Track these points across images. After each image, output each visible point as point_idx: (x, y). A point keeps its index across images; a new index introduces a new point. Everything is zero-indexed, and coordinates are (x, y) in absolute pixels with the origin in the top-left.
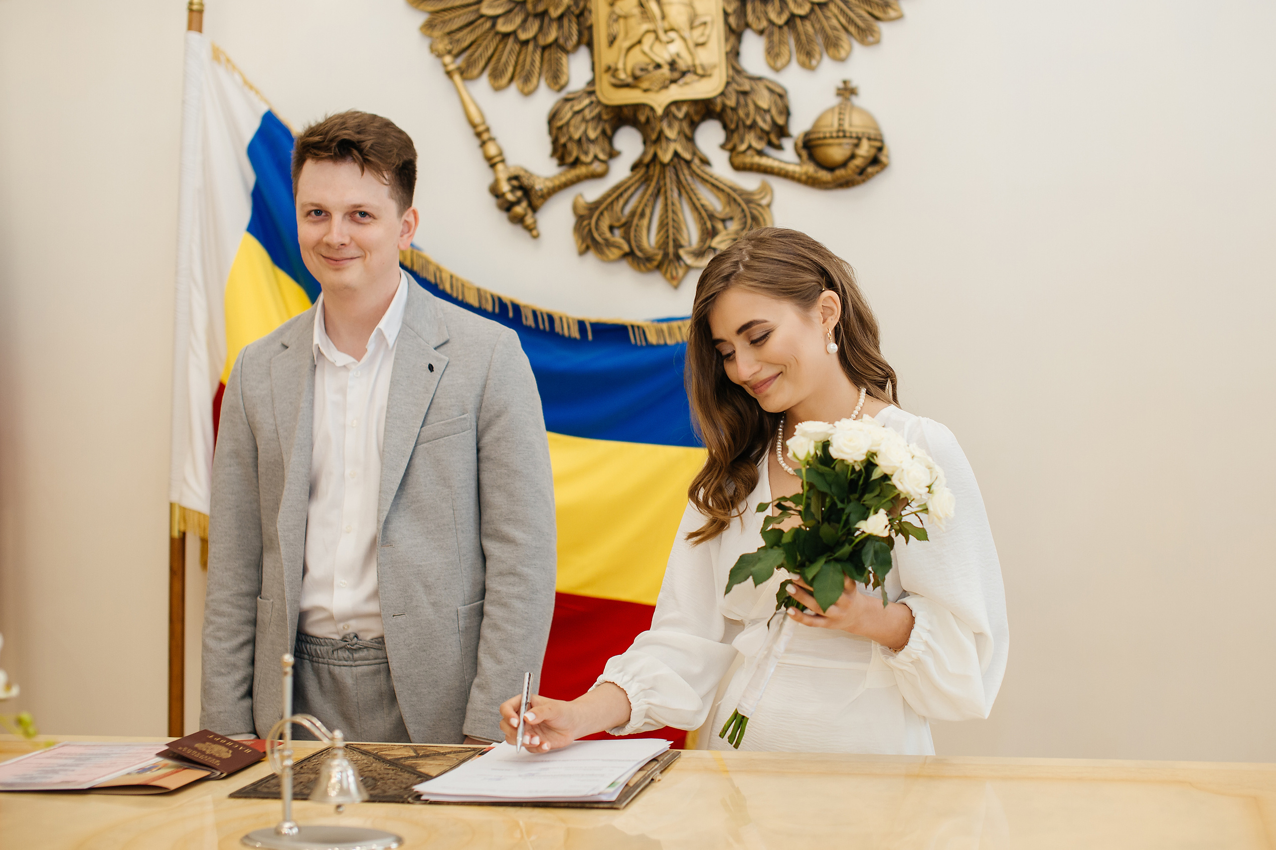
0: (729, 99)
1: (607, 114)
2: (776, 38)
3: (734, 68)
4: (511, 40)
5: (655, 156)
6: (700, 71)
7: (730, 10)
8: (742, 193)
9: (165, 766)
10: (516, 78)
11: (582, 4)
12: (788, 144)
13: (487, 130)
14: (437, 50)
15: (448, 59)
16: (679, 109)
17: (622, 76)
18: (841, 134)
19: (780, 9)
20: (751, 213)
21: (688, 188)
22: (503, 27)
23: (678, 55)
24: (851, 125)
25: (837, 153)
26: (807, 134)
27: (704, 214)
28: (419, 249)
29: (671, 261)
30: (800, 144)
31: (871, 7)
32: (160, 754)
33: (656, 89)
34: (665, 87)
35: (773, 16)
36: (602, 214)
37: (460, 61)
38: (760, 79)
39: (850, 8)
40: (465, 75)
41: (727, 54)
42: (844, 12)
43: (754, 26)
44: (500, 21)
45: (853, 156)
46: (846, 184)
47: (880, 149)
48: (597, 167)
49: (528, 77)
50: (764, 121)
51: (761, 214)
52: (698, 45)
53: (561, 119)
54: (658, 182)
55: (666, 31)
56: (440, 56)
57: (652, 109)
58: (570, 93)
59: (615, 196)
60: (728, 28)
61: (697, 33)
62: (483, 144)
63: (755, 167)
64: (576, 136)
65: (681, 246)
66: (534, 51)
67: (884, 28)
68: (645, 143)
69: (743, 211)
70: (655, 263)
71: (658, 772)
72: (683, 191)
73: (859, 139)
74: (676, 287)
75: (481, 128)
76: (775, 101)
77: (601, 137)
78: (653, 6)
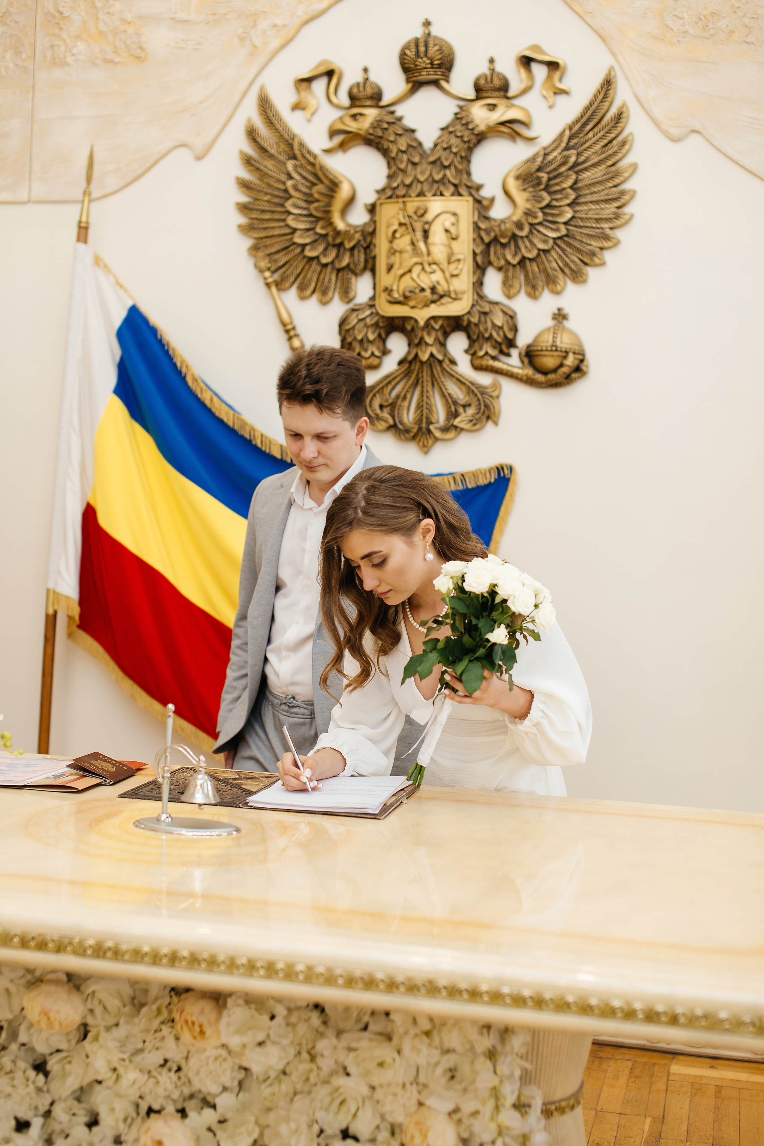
0: (474, 317)
1: (383, 322)
2: (510, 274)
3: (478, 294)
4: (315, 263)
5: (416, 355)
6: (453, 295)
7: (478, 251)
8: (478, 387)
9: (71, 774)
10: (317, 291)
11: (368, 239)
12: (514, 352)
13: (294, 328)
14: (259, 267)
15: (267, 274)
16: (436, 322)
17: (396, 295)
18: (554, 348)
19: (515, 253)
20: (484, 401)
21: (439, 380)
22: (309, 253)
23: (438, 283)
24: (561, 342)
25: (550, 362)
26: (529, 346)
27: (450, 400)
28: (239, 413)
29: (423, 433)
30: (523, 353)
31: (582, 255)
32: (68, 766)
33: (420, 306)
34: (426, 305)
35: (509, 257)
36: (374, 395)
37: (276, 276)
38: (497, 303)
39: (567, 256)
40: (279, 286)
41: (474, 284)
42: (562, 258)
43: (495, 264)
44: (308, 248)
45: (561, 365)
46: (555, 385)
47: (582, 361)
48: (374, 361)
49: (326, 291)
50: (498, 335)
51: (492, 403)
52: (453, 276)
53: (349, 324)
54: (417, 375)
55: (430, 264)
56: (261, 271)
57: (416, 321)
58: (356, 305)
59: (385, 382)
60: (476, 264)
61: (452, 267)
62: (290, 338)
63: (489, 368)
64: (359, 337)
65: (432, 423)
66: (331, 272)
67: (592, 273)
68: (409, 345)
69: (479, 400)
70: (412, 434)
71: (405, 798)
72: (435, 384)
73: (567, 352)
74: (426, 453)
75: (289, 327)
76: (507, 321)
77: (377, 339)
78: (422, 245)
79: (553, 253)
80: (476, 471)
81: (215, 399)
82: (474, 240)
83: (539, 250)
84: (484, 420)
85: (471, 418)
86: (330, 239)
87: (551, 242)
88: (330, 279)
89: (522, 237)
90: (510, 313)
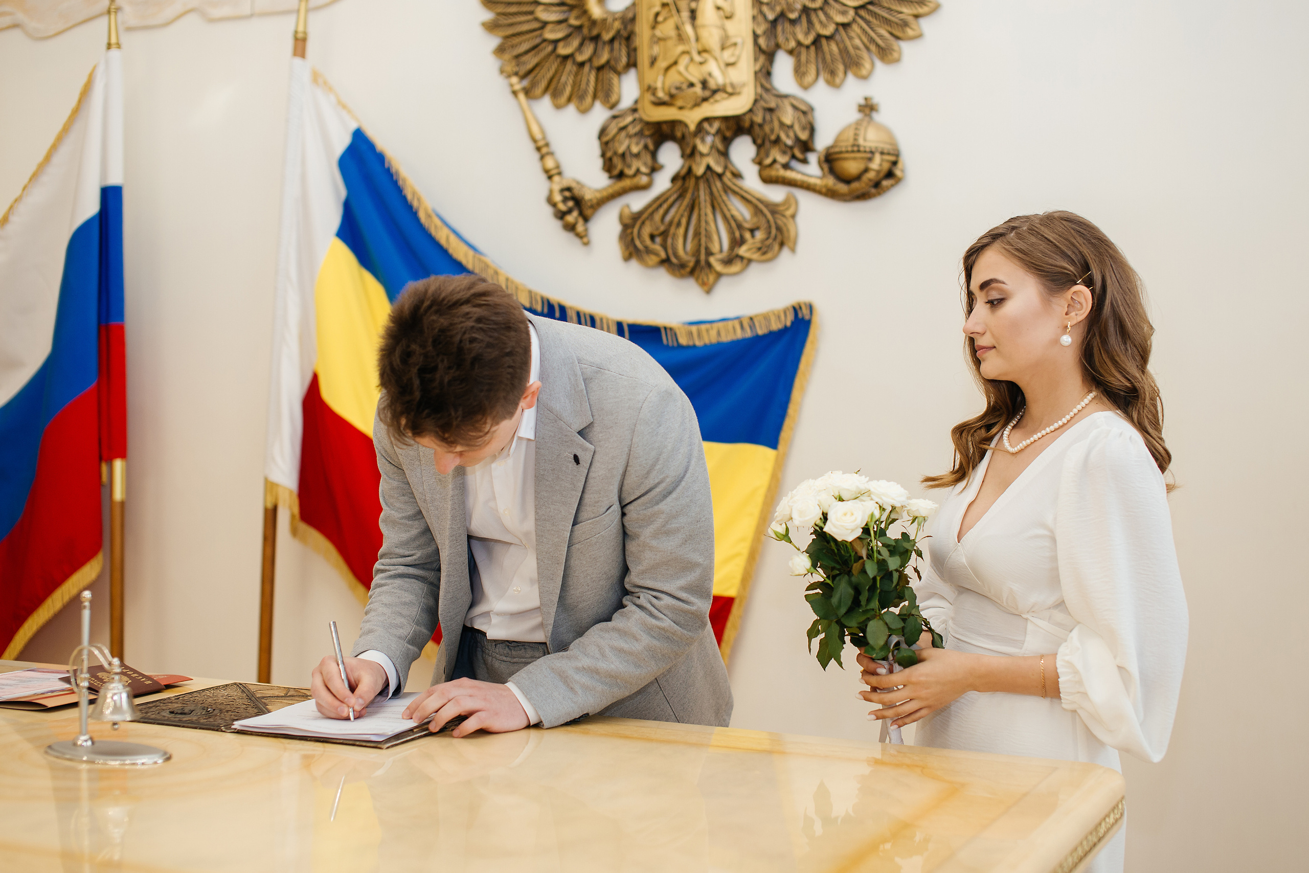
0: (756, 115)
1: (649, 130)
2: (803, 57)
3: (762, 86)
4: (570, 62)
5: (691, 169)
6: (729, 90)
7: (759, 31)
8: (768, 205)
10: (574, 97)
11: (629, 27)
12: (813, 158)
13: (547, 145)
14: (505, 72)
15: (515, 80)
16: (711, 125)
17: (661, 94)
19: (807, 30)
20: (776, 223)
21: (720, 201)
22: (563, 50)
23: (710, 75)
24: (866, 140)
25: (852, 167)
26: (828, 149)
29: (702, 269)
30: (823, 158)
31: (891, 27)
33: (689, 106)
34: (697, 105)
35: (801, 37)
36: (643, 223)
37: (525, 83)
38: (786, 96)
39: (872, 29)
40: (529, 94)
41: (756, 73)
42: (866, 33)
43: (785, 47)
44: (561, 45)
45: (866, 170)
46: (863, 196)
47: (895, 163)
48: (644, 180)
49: (584, 97)
50: (788, 136)
51: (785, 224)
52: (728, 65)
53: (609, 134)
54: (693, 194)
55: (699, 53)
56: (508, 77)
57: (686, 125)
58: (620, 111)
59: (655, 206)
60: (757, 49)
61: (728, 53)
62: (542, 158)
63: (780, 180)
64: (621, 150)
65: (712, 254)
66: (589, 72)
67: (906, 48)
68: (682, 156)
69: (768, 222)
70: (688, 269)
72: (716, 204)
74: (708, 292)
75: (541, 143)
76: (798, 118)
77: (644, 152)
78: (688, 29)
79: (855, 27)
80: (768, 313)
81: (453, 238)
82: (754, 18)
83: (837, 24)
84: (776, 247)
85: (759, 245)
86: (585, 31)
87: (852, 13)
88: (588, 81)
89: (815, 10)
90: (803, 108)
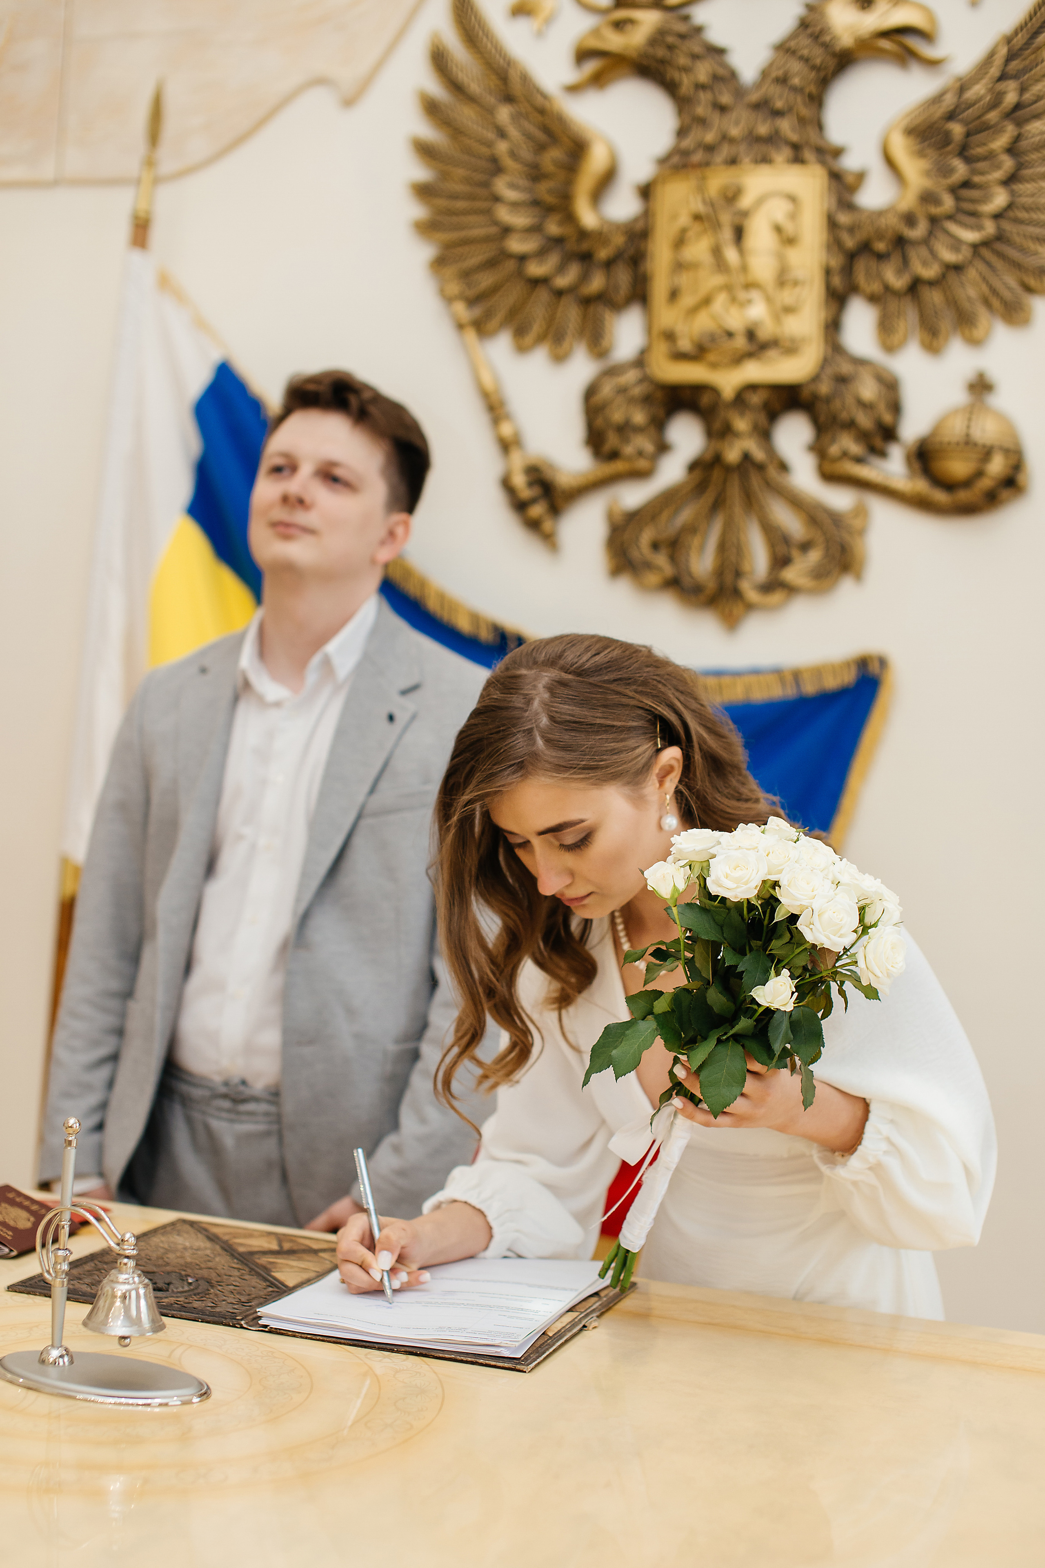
0: (824, 385)
1: (660, 394)
2: (892, 308)
3: (832, 344)
4: (543, 288)
5: (719, 454)
6: (785, 345)
7: (833, 266)
8: (828, 512)
10: (547, 336)
11: (641, 246)
12: (895, 451)
13: (503, 403)
14: (445, 294)
15: (460, 306)
16: (755, 395)
17: (683, 344)
18: (967, 443)
19: (901, 270)
20: (838, 539)
21: (759, 501)
22: (535, 269)
23: (759, 321)
24: (981, 432)
25: (958, 467)
26: (923, 439)
27: (777, 537)
29: (727, 596)
30: (912, 452)
31: (1022, 273)
33: (725, 364)
34: (737, 363)
35: (890, 279)
36: (642, 526)
37: (476, 312)
38: (866, 362)
39: (996, 275)
40: (480, 329)
41: (824, 325)
42: (988, 280)
43: (865, 290)
44: (530, 261)
45: (980, 474)
46: (968, 510)
47: (1018, 467)
48: (642, 464)
49: (562, 338)
50: (866, 418)
51: (852, 541)
52: (787, 310)
53: (601, 396)
54: (719, 489)
55: (745, 288)
56: (450, 302)
57: (719, 392)
58: (613, 363)
59: (661, 504)
60: (829, 289)
61: (786, 294)
62: (496, 421)
63: (850, 478)
64: (617, 421)
65: (742, 576)
66: (572, 304)
67: (1038, 304)
68: (707, 435)
69: (829, 537)
70: (707, 596)
71: (596, 1315)
72: (753, 508)
73: (990, 450)
74: (732, 630)
75: (495, 400)
76: (884, 394)
77: (651, 425)
78: (731, 255)
79: (971, 271)
80: (820, 666)
82: (827, 246)
83: (946, 265)
84: (838, 572)
85: (813, 569)
86: (570, 245)
87: (968, 250)
88: (569, 317)
89: (914, 242)
90: (889, 379)
